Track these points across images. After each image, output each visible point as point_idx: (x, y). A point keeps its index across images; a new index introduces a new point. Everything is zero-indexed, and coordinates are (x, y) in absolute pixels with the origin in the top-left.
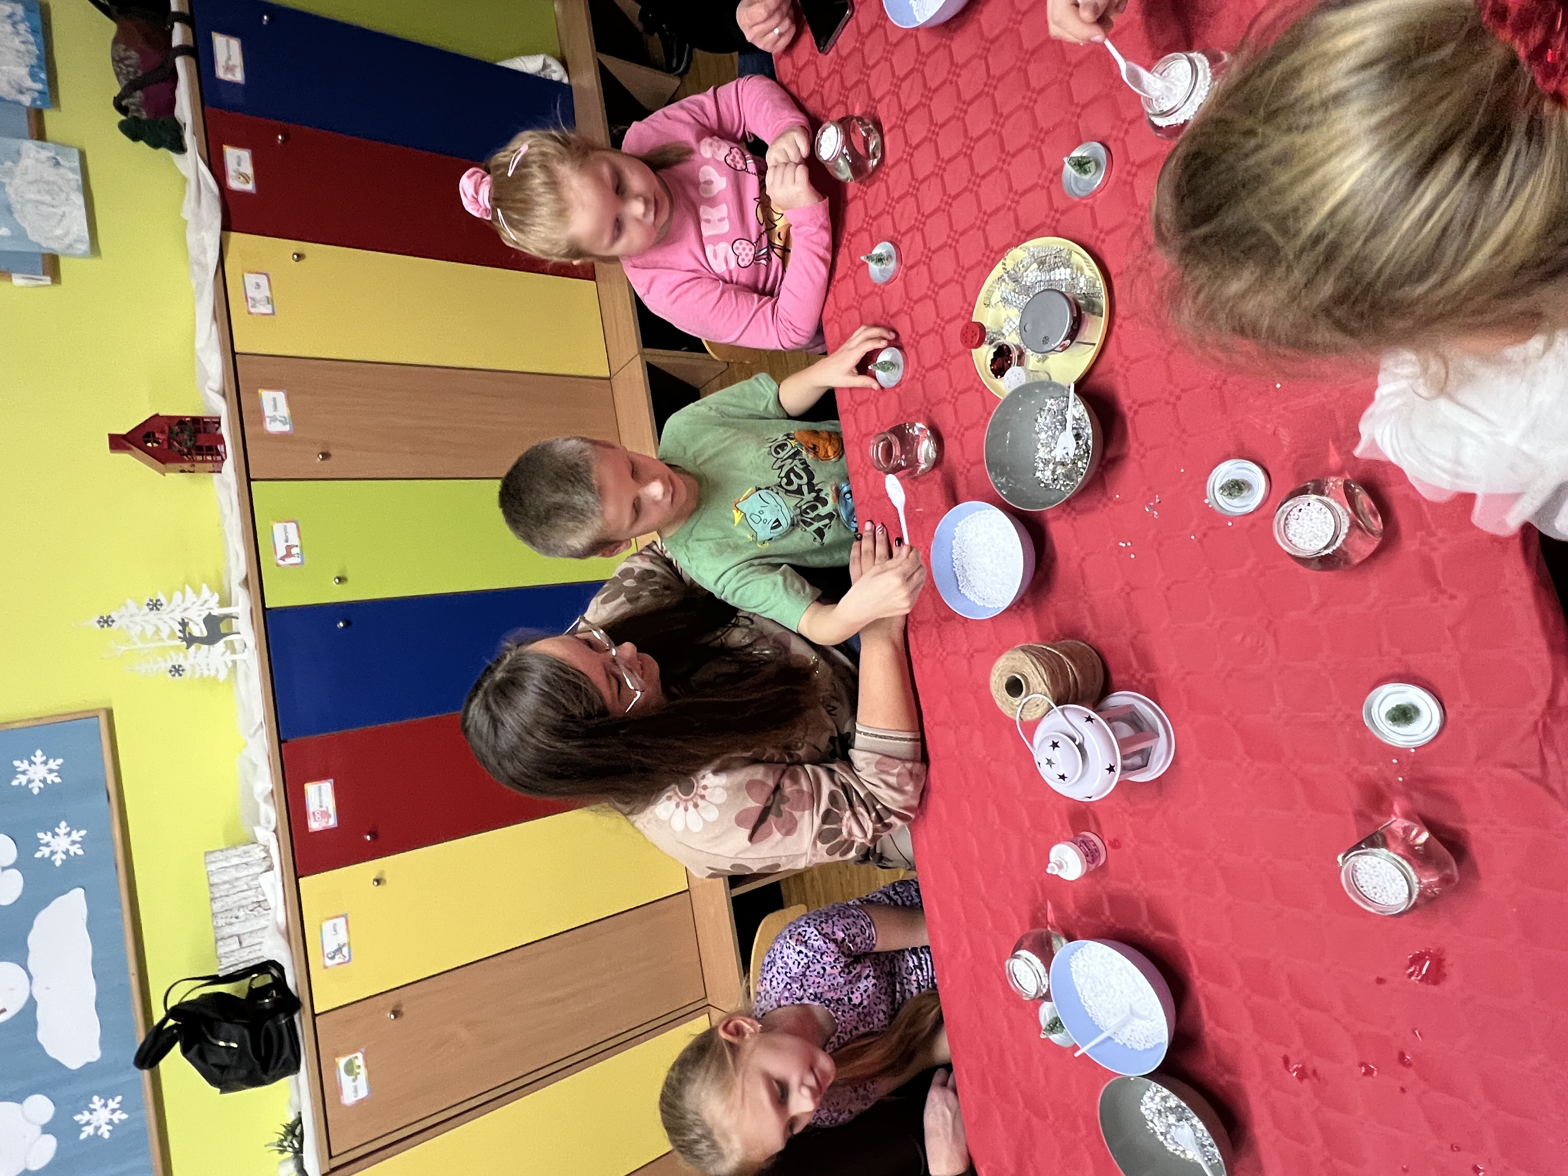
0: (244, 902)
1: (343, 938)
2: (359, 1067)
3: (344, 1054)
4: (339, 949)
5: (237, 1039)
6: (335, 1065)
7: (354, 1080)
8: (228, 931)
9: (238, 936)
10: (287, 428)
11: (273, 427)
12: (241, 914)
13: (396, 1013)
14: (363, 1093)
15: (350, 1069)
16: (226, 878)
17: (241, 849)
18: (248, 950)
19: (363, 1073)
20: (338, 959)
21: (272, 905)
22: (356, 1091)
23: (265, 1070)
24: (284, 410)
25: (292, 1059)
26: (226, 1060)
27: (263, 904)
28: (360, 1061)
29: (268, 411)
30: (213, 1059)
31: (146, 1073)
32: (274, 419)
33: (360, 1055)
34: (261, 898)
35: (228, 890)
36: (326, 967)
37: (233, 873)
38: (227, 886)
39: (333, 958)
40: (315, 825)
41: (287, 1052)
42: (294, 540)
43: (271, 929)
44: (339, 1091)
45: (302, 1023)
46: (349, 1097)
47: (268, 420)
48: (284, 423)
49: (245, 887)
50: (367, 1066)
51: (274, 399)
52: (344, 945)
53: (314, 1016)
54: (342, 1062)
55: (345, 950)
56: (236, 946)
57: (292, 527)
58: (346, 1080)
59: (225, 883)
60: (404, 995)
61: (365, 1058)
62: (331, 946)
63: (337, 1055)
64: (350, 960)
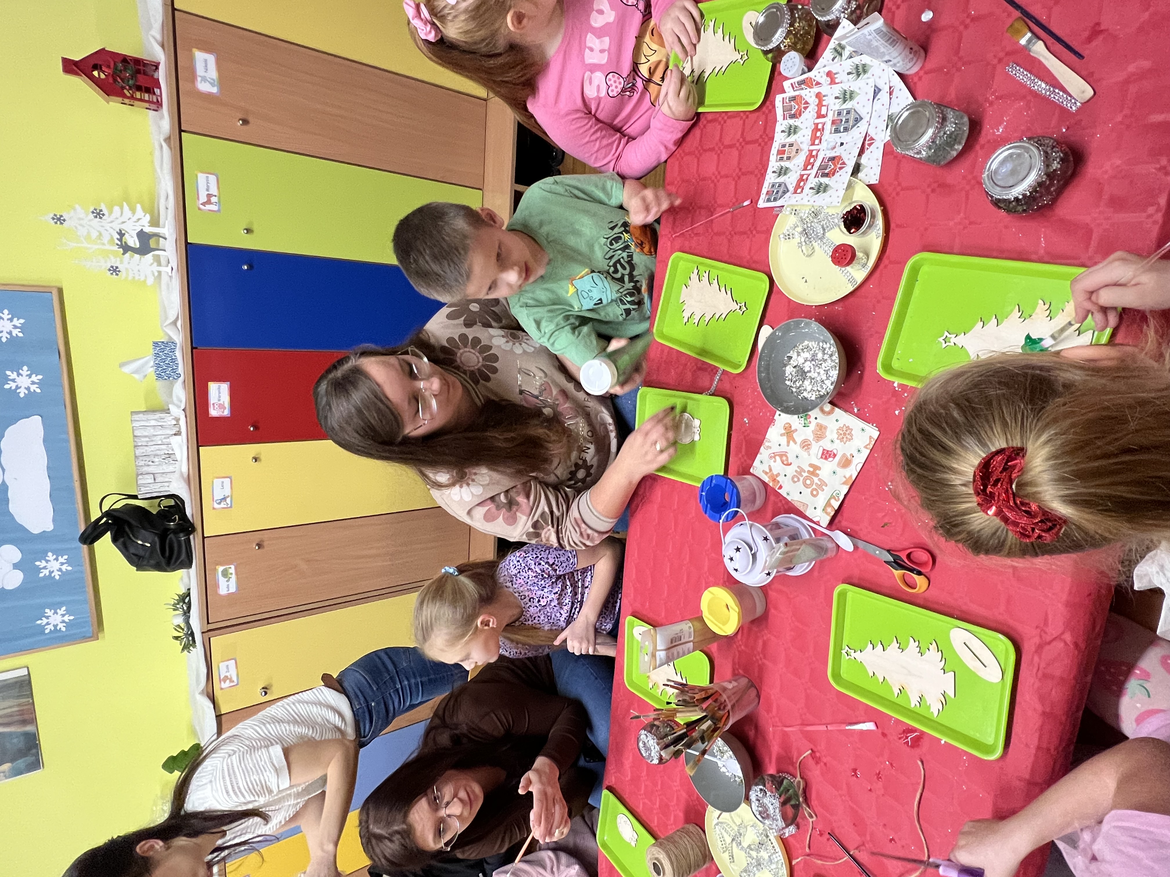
0: (158, 452)
1: (227, 492)
2: (231, 574)
3: (222, 565)
4: (224, 499)
5: (150, 541)
6: (215, 570)
7: (228, 581)
8: (146, 469)
9: (153, 474)
10: (214, 90)
11: (204, 87)
12: (156, 460)
13: (260, 545)
14: (233, 589)
15: (225, 574)
16: (146, 434)
17: (158, 415)
18: (160, 485)
19: (233, 578)
20: (223, 505)
21: (179, 459)
22: (228, 587)
23: (168, 563)
24: (213, 73)
25: (186, 560)
26: (141, 553)
27: (172, 456)
28: (232, 570)
29: (200, 71)
30: (132, 550)
31: (85, 547)
32: (204, 79)
33: (233, 567)
34: (171, 452)
35: (147, 442)
36: (214, 508)
37: (151, 431)
38: (147, 439)
39: (219, 503)
40: (214, 412)
41: (183, 556)
42: (214, 190)
43: (177, 475)
44: (217, 586)
45: (195, 541)
46: (223, 591)
47: (199, 79)
48: (213, 85)
49: (160, 442)
50: (237, 574)
51: (206, 61)
52: (228, 497)
53: (204, 538)
54: (221, 569)
55: (228, 500)
56: (153, 481)
57: (212, 179)
58: (222, 581)
59: (145, 437)
60: (266, 535)
61: (236, 569)
62: (218, 496)
63: (217, 564)
64: (231, 507)
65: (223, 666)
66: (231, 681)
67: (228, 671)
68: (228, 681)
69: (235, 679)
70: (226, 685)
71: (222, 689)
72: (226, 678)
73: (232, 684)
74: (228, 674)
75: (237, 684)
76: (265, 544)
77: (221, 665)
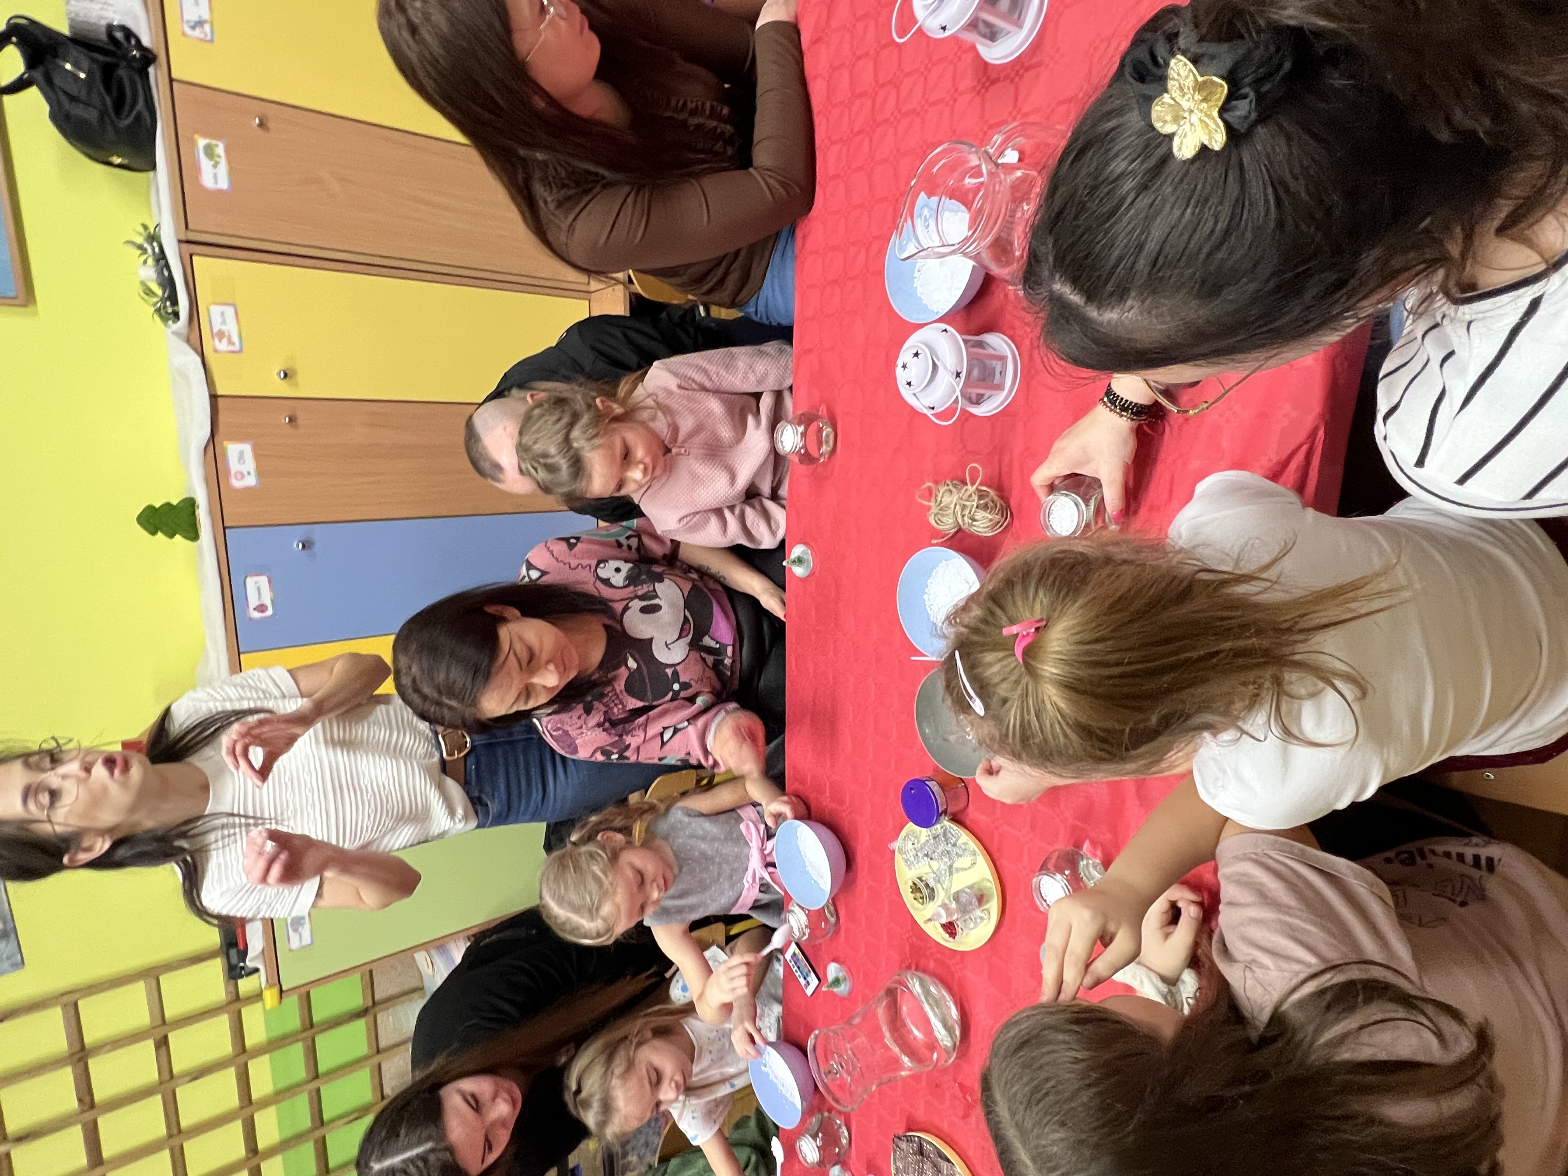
1: (205, 13)
2: (219, 157)
3: (205, 135)
4: (200, 23)
5: (86, 70)
6: (193, 143)
7: (215, 165)
13: (262, 125)
14: (223, 184)
15: (209, 151)
19: (224, 165)
20: (197, 33)
22: (215, 176)
25: (146, 114)
26: (73, 90)
28: (220, 150)
33: (221, 146)
36: (184, 34)
39: (193, 28)
44: (197, 169)
45: (157, 81)
46: (208, 181)
50: (229, 161)
52: (206, 22)
53: (171, 80)
54: (202, 142)
55: (207, 27)
58: (205, 164)
60: (272, 110)
61: (227, 150)
62: (191, 14)
63: (196, 132)
64: (212, 41)
65: (215, 310)
66: (231, 342)
67: (224, 322)
68: (225, 340)
69: (236, 339)
70: (223, 346)
71: (216, 351)
72: (221, 335)
73: (231, 348)
74: (224, 328)
75: (241, 351)
76: (271, 125)
77: (213, 308)
